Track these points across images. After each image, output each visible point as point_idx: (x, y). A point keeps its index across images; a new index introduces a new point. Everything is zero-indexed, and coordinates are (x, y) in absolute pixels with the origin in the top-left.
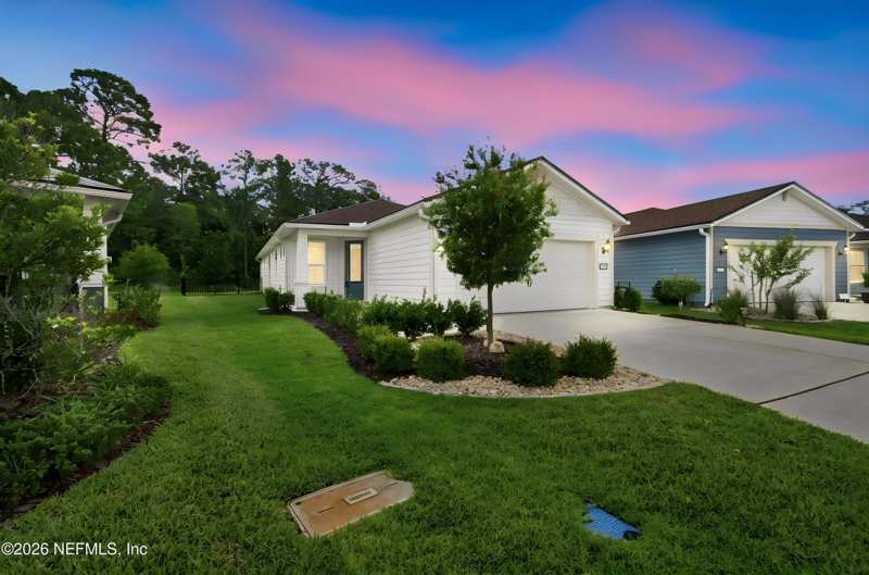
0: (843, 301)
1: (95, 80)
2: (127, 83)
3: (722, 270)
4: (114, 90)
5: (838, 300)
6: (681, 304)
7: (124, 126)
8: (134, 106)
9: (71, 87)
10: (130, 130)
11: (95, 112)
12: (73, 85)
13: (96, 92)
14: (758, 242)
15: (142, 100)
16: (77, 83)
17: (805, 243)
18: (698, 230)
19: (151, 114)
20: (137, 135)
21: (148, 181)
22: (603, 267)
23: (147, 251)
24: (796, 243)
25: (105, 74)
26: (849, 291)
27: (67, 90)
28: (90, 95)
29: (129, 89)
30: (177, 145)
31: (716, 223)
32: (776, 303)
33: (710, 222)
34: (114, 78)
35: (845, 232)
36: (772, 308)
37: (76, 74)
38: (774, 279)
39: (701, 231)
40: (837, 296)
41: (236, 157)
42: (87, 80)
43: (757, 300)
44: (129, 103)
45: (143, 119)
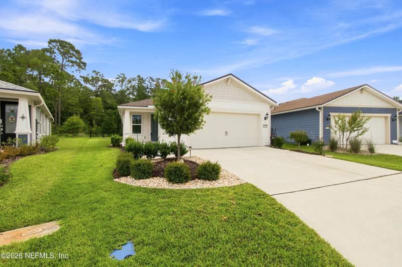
0: (394, 144)
1: (58, 44)
2: (71, 45)
3: (328, 128)
4: (66, 48)
5: (392, 143)
6: (308, 145)
7: (71, 64)
8: (74, 55)
9: (48, 47)
10: (73, 66)
11: (59, 58)
12: (49, 46)
13: (58, 49)
14: (342, 114)
15: (78, 52)
16: (50, 46)
17: (366, 115)
18: (315, 108)
19: (82, 58)
20: (76, 67)
21: (83, 88)
22: (265, 126)
23: (75, 119)
24: (362, 115)
25: (62, 41)
26: (398, 139)
27: (46, 48)
28: (56, 51)
29: (72, 47)
30: (94, 71)
31: (324, 105)
32: (351, 144)
33: (321, 104)
34: (66, 43)
35: (396, 109)
36: (349, 147)
37: (51, 42)
38: (351, 132)
39: (317, 109)
40: (391, 141)
41: (118, 77)
42: (54, 44)
43: (342, 143)
44: (72, 54)
45: (78, 61)
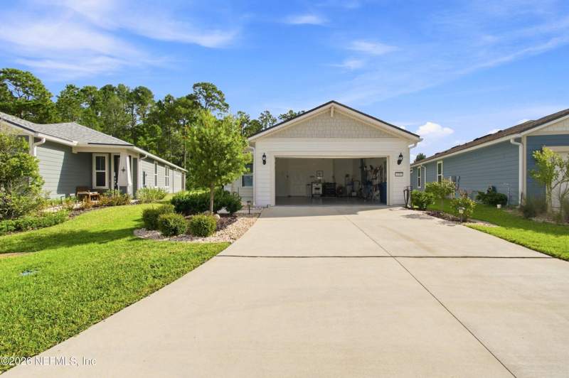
1: (201, 88)
6: (499, 206)
8: (216, 97)
19: (224, 99)
22: (399, 174)
25: (205, 84)
39: (512, 141)
44: (214, 96)
45: (220, 103)
